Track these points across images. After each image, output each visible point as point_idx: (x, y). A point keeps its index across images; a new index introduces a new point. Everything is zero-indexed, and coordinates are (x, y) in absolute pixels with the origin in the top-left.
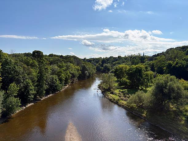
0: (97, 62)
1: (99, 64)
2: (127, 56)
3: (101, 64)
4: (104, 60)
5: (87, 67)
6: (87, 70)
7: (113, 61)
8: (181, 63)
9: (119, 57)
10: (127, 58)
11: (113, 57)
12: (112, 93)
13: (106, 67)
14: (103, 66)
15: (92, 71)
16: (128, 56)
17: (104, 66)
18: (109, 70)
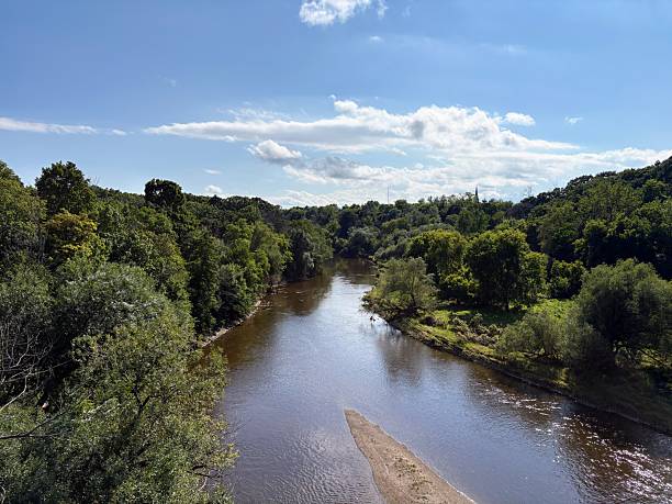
0: (324, 222)
1: (333, 229)
2: (426, 201)
3: (338, 227)
4: (349, 213)
5: (308, 237)
6: (307, 248)
7: (384, 220)
8: (634, 226)
9: (401, 205)
10: (428, 207)
11: (376, 203)
12: (429, 322)
13: (359, 240)
14: (346, 237)
15: (322, 252)
16: (430, 199)
17: (353, 234)
18: (370, 249)
